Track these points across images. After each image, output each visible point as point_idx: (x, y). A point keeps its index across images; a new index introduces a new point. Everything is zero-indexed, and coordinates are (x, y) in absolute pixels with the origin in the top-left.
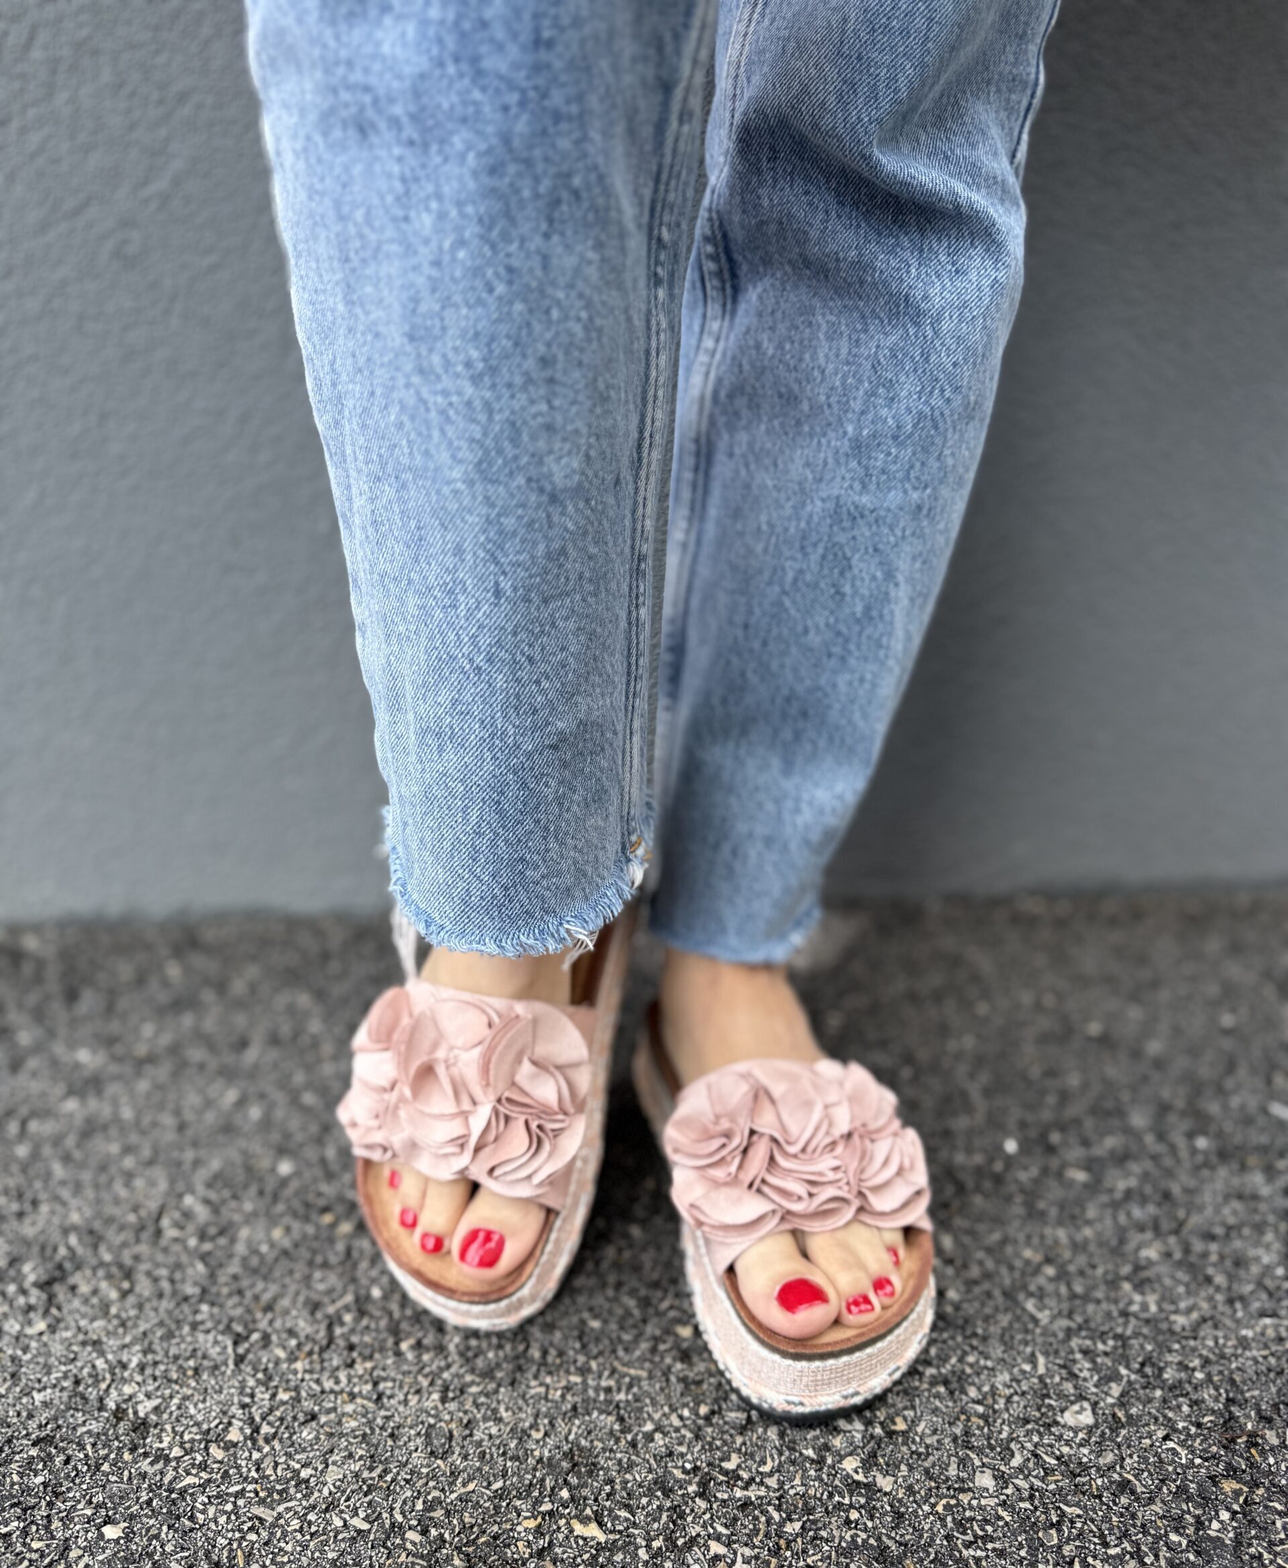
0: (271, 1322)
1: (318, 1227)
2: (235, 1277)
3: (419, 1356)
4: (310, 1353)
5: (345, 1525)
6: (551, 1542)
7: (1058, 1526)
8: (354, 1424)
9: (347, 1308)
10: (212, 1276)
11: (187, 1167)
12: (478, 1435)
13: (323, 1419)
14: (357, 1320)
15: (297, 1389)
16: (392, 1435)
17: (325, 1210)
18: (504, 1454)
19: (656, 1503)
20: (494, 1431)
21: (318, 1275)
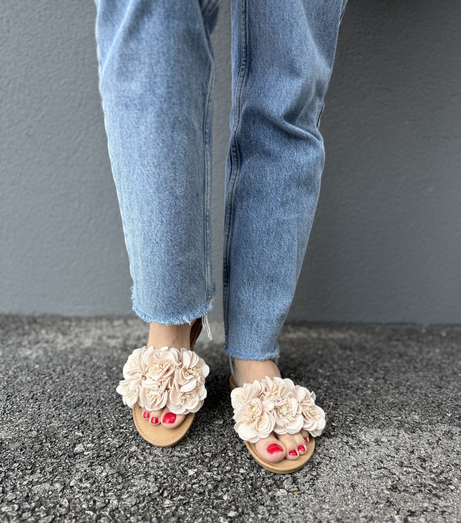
0: (18, 394)
1: (40, 378)
2: (14, 386)
3: (53, 403)
4: (26, 400)
5: (19, 429)
6: (68, 436)
7: (199, 441)
8: (30, 412)
9: (39, 392)
10: (8, 385)
11: (11, 365)
12: (60, 416)
13: (23, 411)
14: (41, 395)
15: (19, 406)
16: (39, 415)
17: (44, 375)
18: (65, 420)
19: (99, 430)
20: (65, 416)
21: (35, 386)
